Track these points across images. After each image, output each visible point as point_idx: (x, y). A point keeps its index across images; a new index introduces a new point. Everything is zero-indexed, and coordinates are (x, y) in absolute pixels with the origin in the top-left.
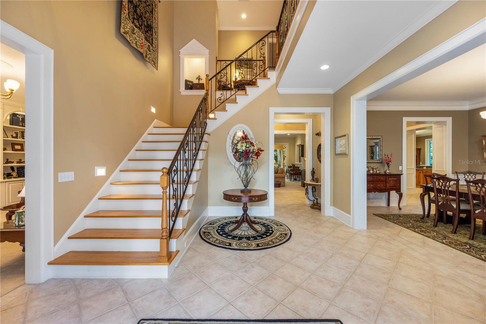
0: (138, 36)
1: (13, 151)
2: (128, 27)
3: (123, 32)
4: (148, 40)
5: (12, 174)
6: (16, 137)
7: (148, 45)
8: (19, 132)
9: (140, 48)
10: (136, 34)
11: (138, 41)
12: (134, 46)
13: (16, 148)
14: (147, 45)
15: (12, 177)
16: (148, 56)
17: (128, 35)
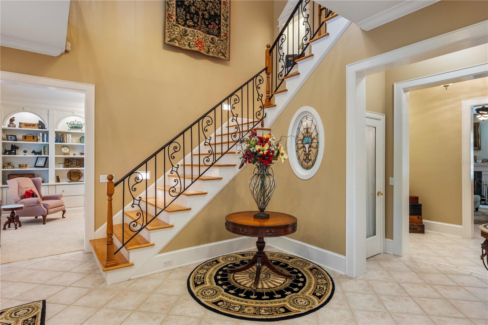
0: (192, 36)
2: (176, 33)
3: (168, 41)
4: (212, 33)
7: (212, 39)
9: (195, 47)
10: (190, 34)
11: (192, 41)
12: (187, 48)
14: (210, 39)
16: (211, 50)
17: (176, 41)
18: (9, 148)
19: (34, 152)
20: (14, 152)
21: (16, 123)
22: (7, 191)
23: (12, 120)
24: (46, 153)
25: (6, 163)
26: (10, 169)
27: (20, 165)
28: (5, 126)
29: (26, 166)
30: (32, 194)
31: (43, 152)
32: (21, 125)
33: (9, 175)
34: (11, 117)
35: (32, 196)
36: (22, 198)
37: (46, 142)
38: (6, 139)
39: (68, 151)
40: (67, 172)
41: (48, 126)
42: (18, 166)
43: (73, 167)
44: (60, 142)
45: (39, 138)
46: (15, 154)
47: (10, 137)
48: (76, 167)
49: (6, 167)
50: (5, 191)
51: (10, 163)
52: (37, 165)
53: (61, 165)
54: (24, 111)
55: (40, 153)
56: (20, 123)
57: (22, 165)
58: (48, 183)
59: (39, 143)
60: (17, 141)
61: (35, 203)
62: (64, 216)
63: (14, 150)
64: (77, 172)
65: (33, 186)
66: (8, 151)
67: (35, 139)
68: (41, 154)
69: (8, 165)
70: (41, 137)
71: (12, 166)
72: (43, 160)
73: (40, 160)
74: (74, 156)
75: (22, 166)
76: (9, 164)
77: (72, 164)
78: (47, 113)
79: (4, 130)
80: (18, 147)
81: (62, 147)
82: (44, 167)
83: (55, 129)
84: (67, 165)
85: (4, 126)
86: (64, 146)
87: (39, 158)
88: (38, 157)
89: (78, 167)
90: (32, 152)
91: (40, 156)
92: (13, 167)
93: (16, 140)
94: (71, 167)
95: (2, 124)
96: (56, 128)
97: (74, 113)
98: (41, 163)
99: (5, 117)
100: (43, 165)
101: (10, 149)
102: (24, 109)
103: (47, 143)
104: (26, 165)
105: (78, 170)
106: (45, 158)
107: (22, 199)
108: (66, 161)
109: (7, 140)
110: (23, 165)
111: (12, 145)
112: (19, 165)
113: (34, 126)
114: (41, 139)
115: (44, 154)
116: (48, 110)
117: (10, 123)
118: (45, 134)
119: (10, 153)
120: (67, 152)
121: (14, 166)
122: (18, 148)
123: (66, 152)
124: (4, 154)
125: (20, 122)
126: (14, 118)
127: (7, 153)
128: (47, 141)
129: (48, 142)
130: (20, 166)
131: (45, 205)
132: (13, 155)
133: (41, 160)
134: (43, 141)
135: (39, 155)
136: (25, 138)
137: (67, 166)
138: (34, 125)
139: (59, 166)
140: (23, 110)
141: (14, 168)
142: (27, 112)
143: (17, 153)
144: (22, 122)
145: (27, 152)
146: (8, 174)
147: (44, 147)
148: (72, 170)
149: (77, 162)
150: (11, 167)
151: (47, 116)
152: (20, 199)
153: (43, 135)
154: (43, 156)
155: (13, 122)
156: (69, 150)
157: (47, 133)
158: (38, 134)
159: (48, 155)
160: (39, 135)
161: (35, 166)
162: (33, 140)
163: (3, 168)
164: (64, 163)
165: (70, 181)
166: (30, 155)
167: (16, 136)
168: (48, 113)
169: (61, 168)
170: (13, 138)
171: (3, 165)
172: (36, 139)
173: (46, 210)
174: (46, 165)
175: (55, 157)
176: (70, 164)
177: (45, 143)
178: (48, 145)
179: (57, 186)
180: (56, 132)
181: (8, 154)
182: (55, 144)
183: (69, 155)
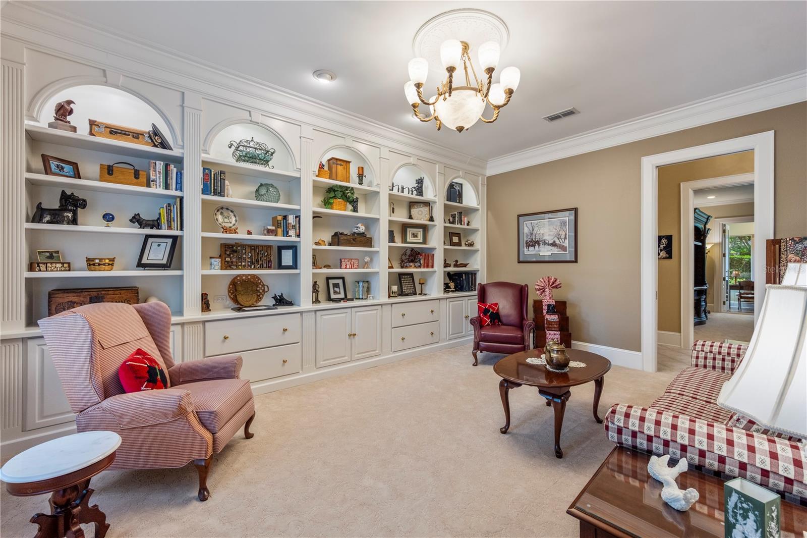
1: (451, 245)
5: (449, 285)
6: (453, 223)
8: (456, 213)
13: (454, 241)
15: (449, 291)
18: (52, 202)
19: (136, 220)
20: (70, 215)
21: (79, 120)
22: (43, 350)
23: (63, 111)
24: (174, 225)
25: (40, 253)
26: (55, 273)
27: (93, 260)
28: (36, 120)
29: (112, 265)
30: (148, 372)
31: (164, 221)
32: (96, 128)
33: (51, 295)
34: (61, 97)
35: (149, 381)
36: (106, 395)
37: (174, 190)
38: (44, 171)
39: (234, 222)
40: (227, 282)
41: (183, 141)
42: (85, 264)
43: (244, 267)
44: (215, 194)
45: (152, 177)
46: (74, 221)
47: (58, 166)
48: (251, 269)
49: (43, 267)
50: (38, 349)
51: (57, 252)
52: (144, 261)
53: (217, 262)
54: (106, 84)
55: (156, 224)
56: (92, 123)
57: (97, 261)
58: (182, 315)
59: (153, 190)
60: (79, 177)
61: (165, 416)
62: (251, 431)
63: (70, 211)
64: (252, 282)
65: (143, 332)
66: (52, 212)
67: (143, 179)
68: (158, 226)
69: (48, 258)
70: (160, 172)
71: (63, 264)
72: (163, 245)
73: (155, 245)
74: (249, 237)
75: (99, 265)
76: (53, 257)
77: (240, 259)
78: (179, 102)
79: (34, 139)
80: (84, 201)
81: (218, 211)
82: (169, 267)
83: (203, 155)
84: (228, 262)
85: (32, 123)
86: (222, 208)
87: (150, 240)
88: (148, 237)
89: (255, 268)
90: (131, 221)
91: (155, 232)
92: (66, 265)
93: (78, 175)
94: (237, 268)
95: (25, 112)
96: (206, 152)
97: (252, 114)
98: (158, 253)
99: (39, 92)
100: (164, 262)
101: (56, 206)
102: (105, 76)
103: (178, 193)
104: (111, 260)
105: (254, 276)
106: (171, 240)
107: (106, 398)
108: (226, 250)
109: (47, 173)
110: (101, 260)
111: (63, 192)
112: (88, 260)
113: (138, 138)
114: (161, 179)
115: (170, 227)
116: (183, 93)
117: (56, 119)
118: (172, 166)
119: (56, 217)
120: (231, 225)
121: (69, 263)
122: (83, 204)
123: (228, 225)
124: (33, 221)
125: (93, 119)
126: (72, 106)
127: (48, 218)
128: (180, 186)
129: (181, 190)
130: (91, 263)
131: (204, 416)
132: (68, 224)
133: (159, 245)
134: (167, 187)
135: (152, 228)
136: (109, 171)
137: (227, 266)
138: (136, 135)
139: (211, 264)
140: (104, 78)
141: (69, 270)
142: (117, 87)
143: (79, 220)
144: (99, 119)
145: (113, 218)
146: (51, 289)
147: (169, 205)
148: (239, 276)
149: (252, 256)
150: (59, 265)
151: (179, 109)
152: (97, 399)
153: (167, 167)
154: (164, 231)
155: (69, 118)
156: (236, 221)
157: (179, 162)
158: (152, 165)
159: (182, 229)
160: (155, 168)
161: (140, 265)
162: (135, 180)
163: (31, 268)
164: (220, 256)
165: (236, 306)
166: (123, 228)
167: (76, 164)
168: (183, 103)
169: (216, 270)
170: (68, 168)
171: (30, 258)
172: (145, 180)
173: (208, 436)
174: (175, 258)
175: (203, 238)
176: (234, 260)
177: (173, 192)
178: (181, 199)
179: (207, 324)
180: (203, 162)
181: (48, 222)
182: (203, 200)
183: (236, 232)
